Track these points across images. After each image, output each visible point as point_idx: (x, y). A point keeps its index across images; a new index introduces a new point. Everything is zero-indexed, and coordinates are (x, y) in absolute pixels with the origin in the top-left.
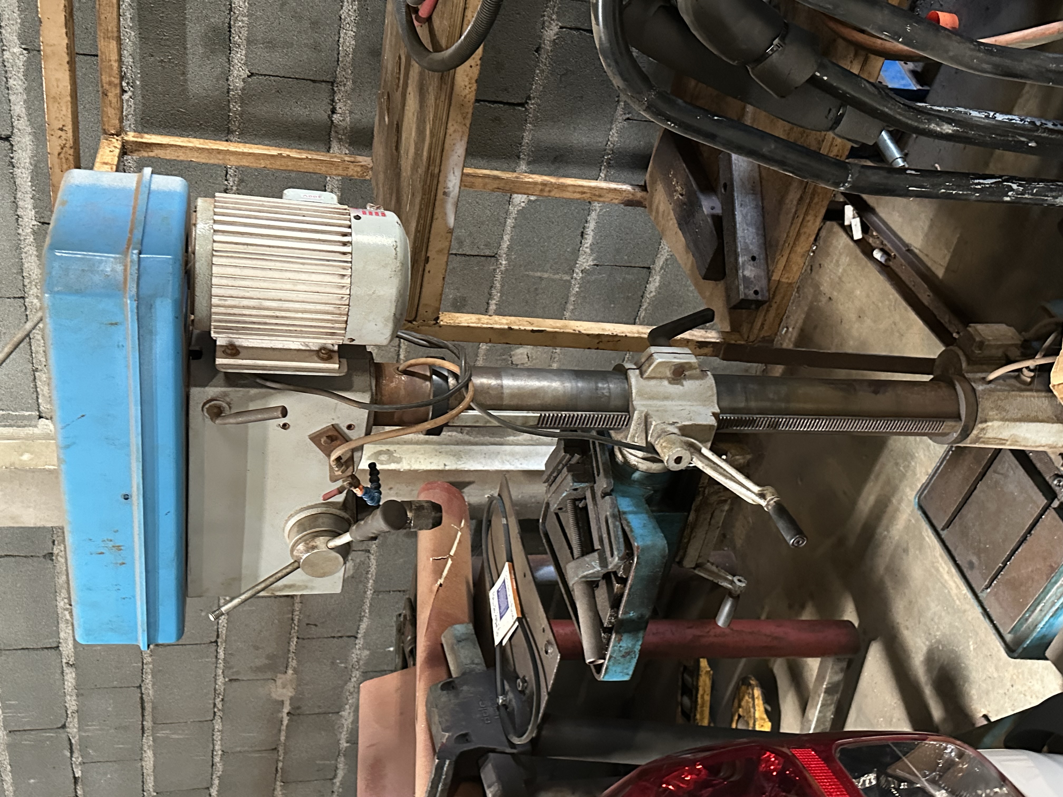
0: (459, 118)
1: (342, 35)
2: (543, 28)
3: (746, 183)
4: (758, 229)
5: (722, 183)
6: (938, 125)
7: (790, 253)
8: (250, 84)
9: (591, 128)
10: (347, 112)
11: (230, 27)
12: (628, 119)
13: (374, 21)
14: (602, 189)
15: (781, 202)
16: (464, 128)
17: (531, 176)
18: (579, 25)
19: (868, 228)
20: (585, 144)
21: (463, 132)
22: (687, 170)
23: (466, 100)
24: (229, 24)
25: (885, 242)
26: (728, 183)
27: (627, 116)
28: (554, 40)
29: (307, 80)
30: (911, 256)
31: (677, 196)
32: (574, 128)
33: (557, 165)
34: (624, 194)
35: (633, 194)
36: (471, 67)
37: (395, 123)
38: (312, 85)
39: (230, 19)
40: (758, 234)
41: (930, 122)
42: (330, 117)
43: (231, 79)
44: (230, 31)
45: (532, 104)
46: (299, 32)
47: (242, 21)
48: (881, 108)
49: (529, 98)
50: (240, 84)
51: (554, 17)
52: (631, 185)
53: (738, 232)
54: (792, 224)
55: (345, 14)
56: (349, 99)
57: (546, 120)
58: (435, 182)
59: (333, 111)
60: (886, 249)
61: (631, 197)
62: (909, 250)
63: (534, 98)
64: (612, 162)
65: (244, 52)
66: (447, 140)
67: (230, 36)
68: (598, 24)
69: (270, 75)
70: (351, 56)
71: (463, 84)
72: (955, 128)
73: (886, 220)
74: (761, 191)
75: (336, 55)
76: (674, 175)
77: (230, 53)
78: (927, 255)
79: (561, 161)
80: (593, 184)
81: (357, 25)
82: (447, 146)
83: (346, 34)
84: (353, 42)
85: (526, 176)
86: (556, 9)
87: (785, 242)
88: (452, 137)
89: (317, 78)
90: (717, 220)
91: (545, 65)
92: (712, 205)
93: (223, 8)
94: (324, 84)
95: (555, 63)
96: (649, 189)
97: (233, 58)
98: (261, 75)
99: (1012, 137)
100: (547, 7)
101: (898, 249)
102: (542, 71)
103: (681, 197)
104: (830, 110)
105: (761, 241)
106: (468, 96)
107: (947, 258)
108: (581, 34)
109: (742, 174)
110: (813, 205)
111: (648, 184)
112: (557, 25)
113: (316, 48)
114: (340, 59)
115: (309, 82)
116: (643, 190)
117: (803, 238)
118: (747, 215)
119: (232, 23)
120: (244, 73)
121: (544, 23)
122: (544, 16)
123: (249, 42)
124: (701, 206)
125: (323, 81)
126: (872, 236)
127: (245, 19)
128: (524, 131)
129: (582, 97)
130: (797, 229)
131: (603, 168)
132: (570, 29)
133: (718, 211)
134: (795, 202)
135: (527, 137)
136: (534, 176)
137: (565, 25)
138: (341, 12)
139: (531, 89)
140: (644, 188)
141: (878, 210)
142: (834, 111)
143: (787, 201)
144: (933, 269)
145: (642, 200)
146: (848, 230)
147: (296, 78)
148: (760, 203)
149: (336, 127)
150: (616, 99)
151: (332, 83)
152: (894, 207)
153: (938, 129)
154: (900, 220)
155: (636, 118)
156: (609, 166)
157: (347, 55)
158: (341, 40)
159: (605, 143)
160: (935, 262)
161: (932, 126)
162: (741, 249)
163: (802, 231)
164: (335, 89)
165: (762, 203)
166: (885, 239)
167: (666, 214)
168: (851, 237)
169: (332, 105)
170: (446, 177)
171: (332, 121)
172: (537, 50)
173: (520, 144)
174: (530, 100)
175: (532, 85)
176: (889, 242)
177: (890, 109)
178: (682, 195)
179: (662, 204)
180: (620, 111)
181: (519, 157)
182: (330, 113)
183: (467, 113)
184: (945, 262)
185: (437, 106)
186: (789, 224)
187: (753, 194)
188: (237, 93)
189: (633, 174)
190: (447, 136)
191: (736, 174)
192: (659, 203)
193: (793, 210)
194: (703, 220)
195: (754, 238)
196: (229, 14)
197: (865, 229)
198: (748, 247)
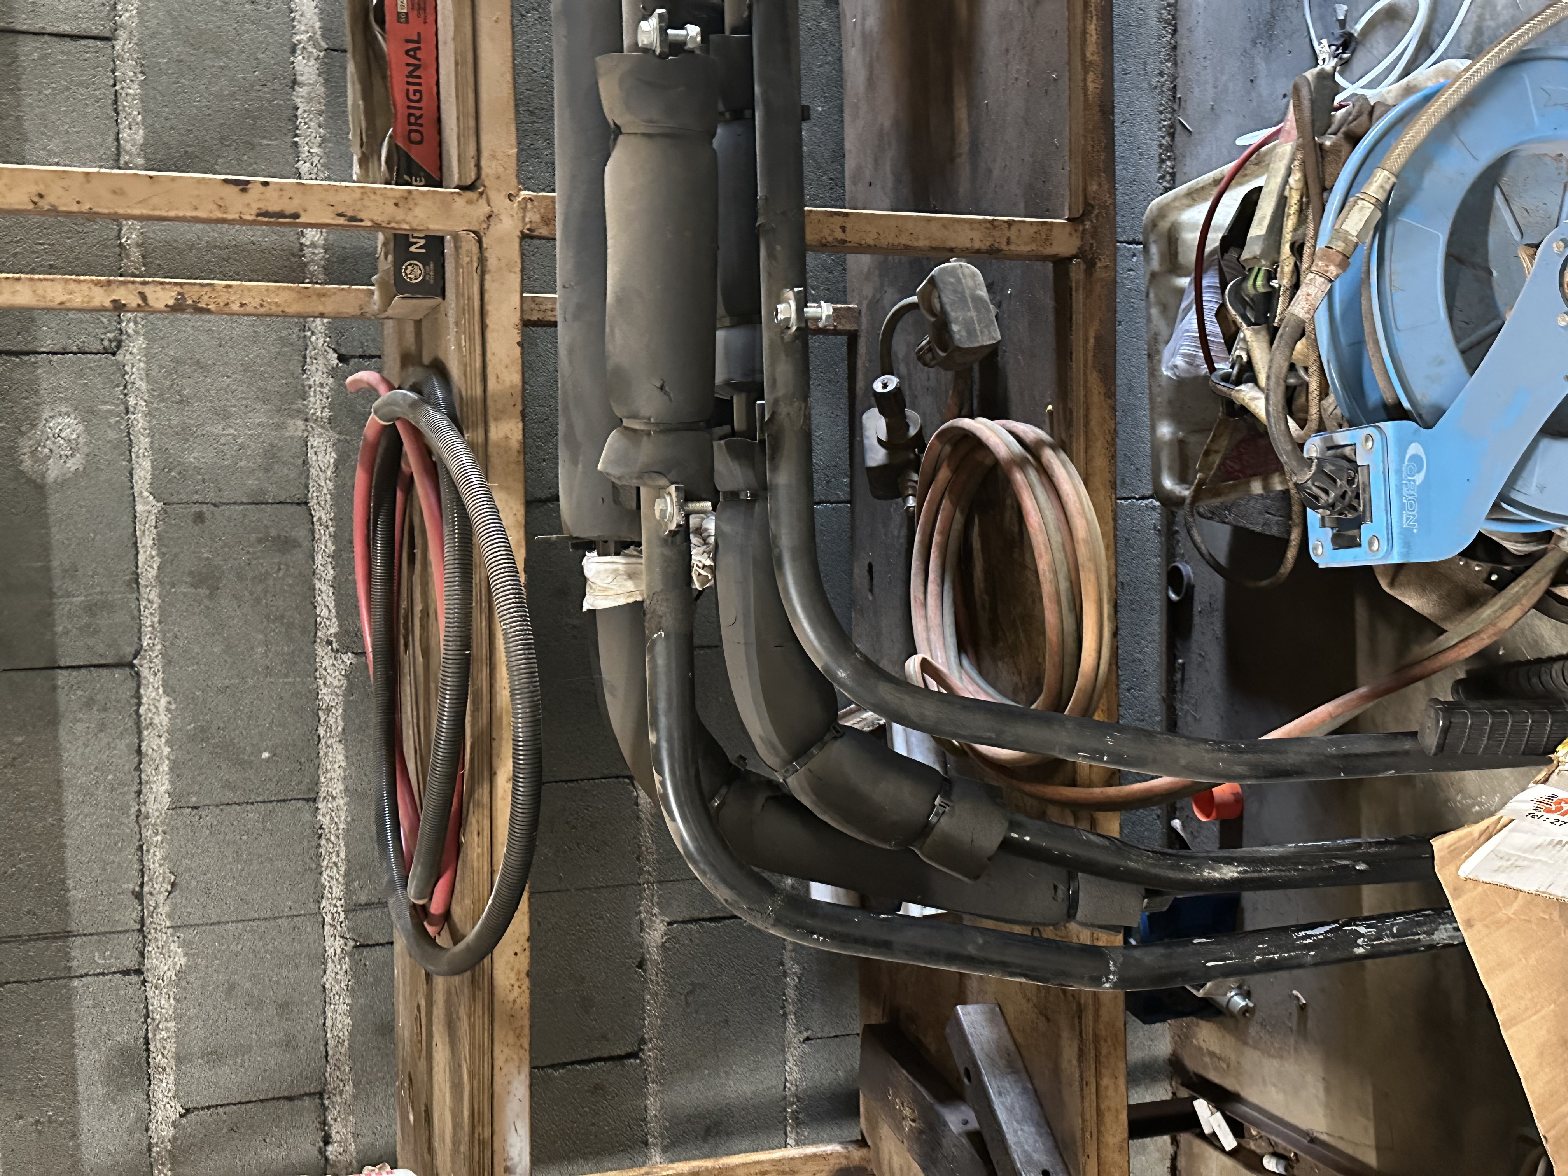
0: (511, 1039)
1: (329, 1014)
2: (642, 930)
3: (997, 1059)
4: (1038, 1125)
5: (962, 1071)
6: (1213, 869)
7: (1098, 1149)
8: (184, 1128)
9: (752, 1067)
10: (350, 1136)
11: (147, 1043)
12: (808, 1039)
13: (377, 981)
14: (793, 1159)
15: (1056, 1070)
16: (522, 1052)
17: (671, 1165)
18: (696, 914)
19: (1242, 1125)
20: (749, 1095)
21: (520, 1059)
22: (911, 1079)
23: (517, 1006)
24: (146, 1038)
25: (1273, 1138)
26: (970, 1067)
27: (805, 1035)
28: (663, 944)
29: (278, 1099)
30: (1319, 1148)
31: (908, 1125)
32: (727, 1073)
33: (712, 1141)
34: (832, 1161)
35: (847, 1158)
36: (516, 954)
37: (423, 1108)
38: (287, 1105)
39: (147, 1030)
40: (1041, 1135)
41: (1200, 867)
42: (322, 1152)
43: (152, 1126)
44: (148, 1050)
45: (649, 1050)
46: (260, 1025)
47: (167, 1029)
48: (1123, 863)
49: (643, 1041)
50: (168, 1132)
51: (656, 910)
52: (840, 1143)
53: (1008, 1136)
54: (1083, 1097)
55: (330, 980)
56: (352, 1113)
57: (678, 1071)
58: (488, 1154)
59: (327, 1140)
60: (1281, 1151)
61: (844, 1162)
62: (1313, 1140)
63: (651, 1039)
64: (800, 1116)
65: (172, 1078)
66: (496, 1078)
67: (148, 1056)
68: (673, 819)
69: (217, 1106)
70: (346, 1043)
71: (507, 983)
72: (1240, 869)
73: (1261, 1105)
74: (1026, 1067)
75: (322, 1048)
76: (895, 1095)
77: (150, 1085)
78: (1341, 1138)
79: (717, 1134)
80: (777, 1154)
81: (352, 991)
82: (497, 1088)
83: (335, 1010)
84: (349, 1021)
85: (662, 1169)
86: (656, 900)
87: (1083, 1130)
88: (504, 1071)
89: (296, 1091)
90: (976, 1138)
91: (658, 984)
92: (962, 1117)
93: (134, 1016)
94: (307, 1098)
95: (672, 977)
96: (870, 1143)
97: (154, 1090)
98: (203, 1108)
99: (1327, 862)
100: (642, 899)
101: (1294, 1143)
102: (655, 995)
103: (913, 1124)
104: (1056, 888)
105: (1050, 1143)
106: (518, 1001)
107: (1372, 1131)
108: (702, 927)
109: (985, 1046)
110: (1103, 1059)
111: (866, 1135)
112: (662, 921)
113: (289, 1044)
114: (330, 1053)
115: (282, 1102)
116: (861, 1146)
117: (1109, 1119)
118: (1013, 1107)
119: (150, 1035)
120: (174, 1111)
121: (642, 922)
122: (640, 912)
123: (179, 1059)
124: (945, 1124)
125: (306, 1094)
126: (1252, 1137)
127: (173, 1024)
128: (646, 1098)
129: (726, 1021)
130: (1094, 1104)
131: (789, 1129)
132: (684, 922)
133: (974, 1125)
134: (1075, 1062)
135: (653, 1105)
136: (675, 1165)
137: (674, 918)
138: (325, 979)
139: (644, 1026)
140: (862, 1143)
141: (1244, 1094)
142: (1061, 888)
143: (1064, 1066)
144: (1360, 1156)
145: (864, 1164)
146: (1213, 1140)
147: (261, 1101)
148: (1030, 1086)
149: (332, 1166)
150: (781, 1012)
151: (321, 1095)
152: (1264, 1081)
153: (1217, 875)
154: (1281, 1097)
155: (819, 1035)
156: (798, 1123)
157: (340, 1043)
158: (329, 1023)
159: (782, 1087)
160: (1357, 1144)
161: (1207, 873)
162: (1021, 1163)
163: (1103, 1107)
164: (327, 1102)
165: (1032, 1084)
166: (1271, 1133)
167: (905, 1169)
168: (1222, 1149)
169: (324, 1130)
170: (505, 1140)
171: (327, 1159)
172: (641, 965)
173: (644, 1120)
174: (645, 1044)
175: (644, 1019)
176: (1277, 1136)
177: (1135, 861)
178: (913, 1121)
179: (895, 1158)
180: (791, 1029)
181: (646, 1144)
182: (321, 1144)
183: (522, 1026)
184: (1370, 1139)
185: (472, 1027)
186: (1079, 1100)
187: (1014, 1073)
188: (165, 1148)
189: (840, 1128)
190: (496, 1069)
191: (976, 1048)
192: (891, 1157)
193: (1077, 1075)
194: (955, 1145)
195: (1036, 1141)
196: (146, 1021)
197: (1237, 1129)
198: (1031, 1157)
